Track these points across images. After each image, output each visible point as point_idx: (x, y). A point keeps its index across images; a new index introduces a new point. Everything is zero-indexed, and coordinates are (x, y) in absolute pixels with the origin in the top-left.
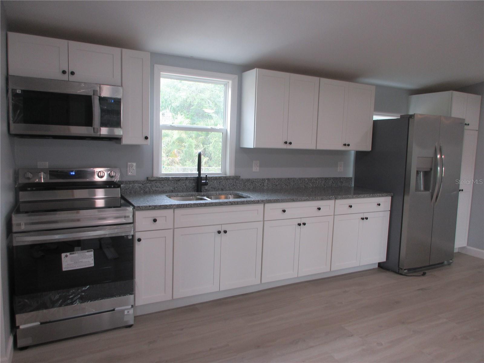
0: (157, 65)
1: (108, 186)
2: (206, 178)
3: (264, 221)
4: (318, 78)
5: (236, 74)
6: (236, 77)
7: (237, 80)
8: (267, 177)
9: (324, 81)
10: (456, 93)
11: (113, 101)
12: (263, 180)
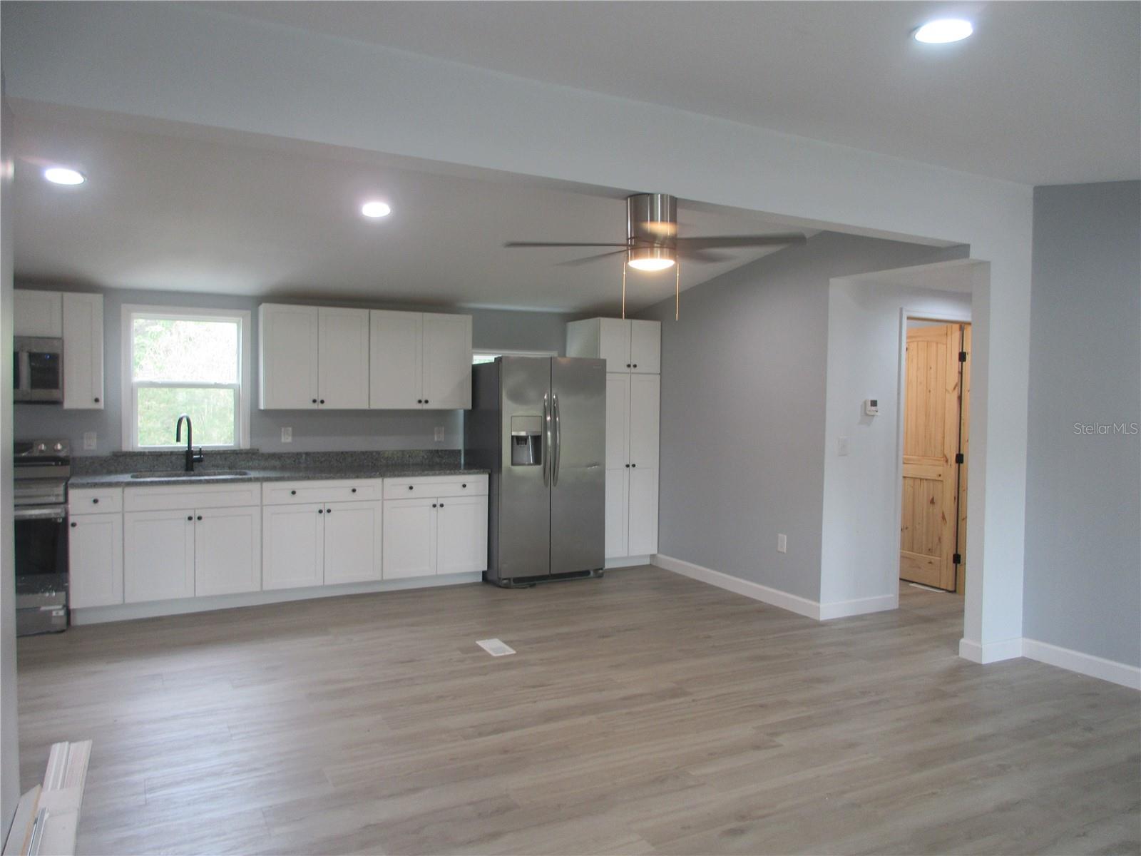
0: (125, 305)
1: (54, 463)
2: (200, 452)
3: (262, 506)
4: (367, 311)
5: (247, 309)
6: (248, 313)
7: (249, 319)
8: (306, 451)
9: (376, 313)
10: (605, 322)
11: (48, 357)
12: (299, 455)
